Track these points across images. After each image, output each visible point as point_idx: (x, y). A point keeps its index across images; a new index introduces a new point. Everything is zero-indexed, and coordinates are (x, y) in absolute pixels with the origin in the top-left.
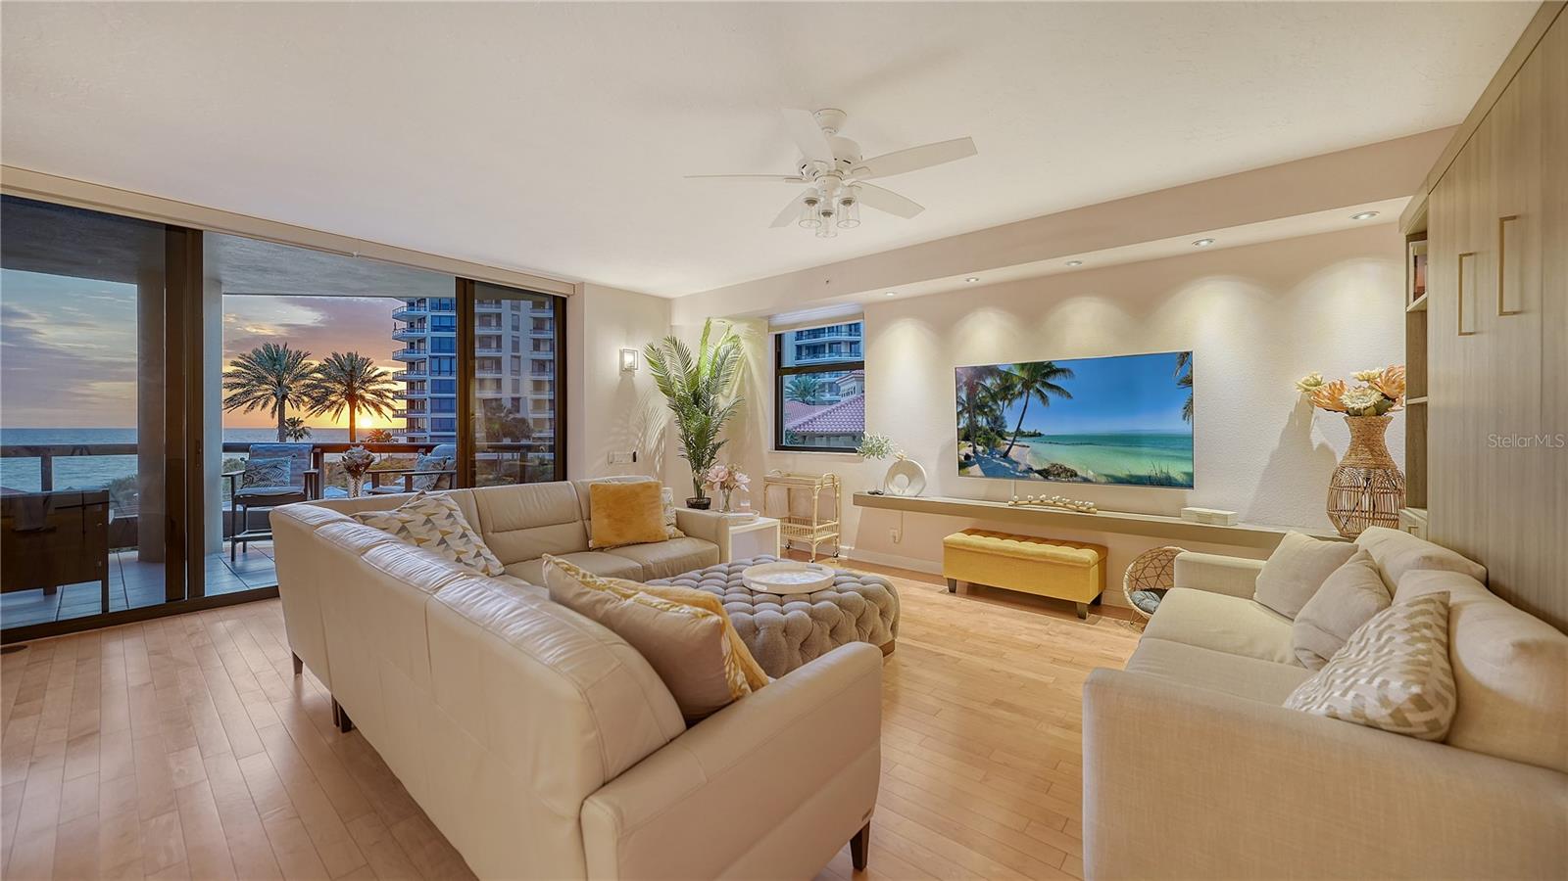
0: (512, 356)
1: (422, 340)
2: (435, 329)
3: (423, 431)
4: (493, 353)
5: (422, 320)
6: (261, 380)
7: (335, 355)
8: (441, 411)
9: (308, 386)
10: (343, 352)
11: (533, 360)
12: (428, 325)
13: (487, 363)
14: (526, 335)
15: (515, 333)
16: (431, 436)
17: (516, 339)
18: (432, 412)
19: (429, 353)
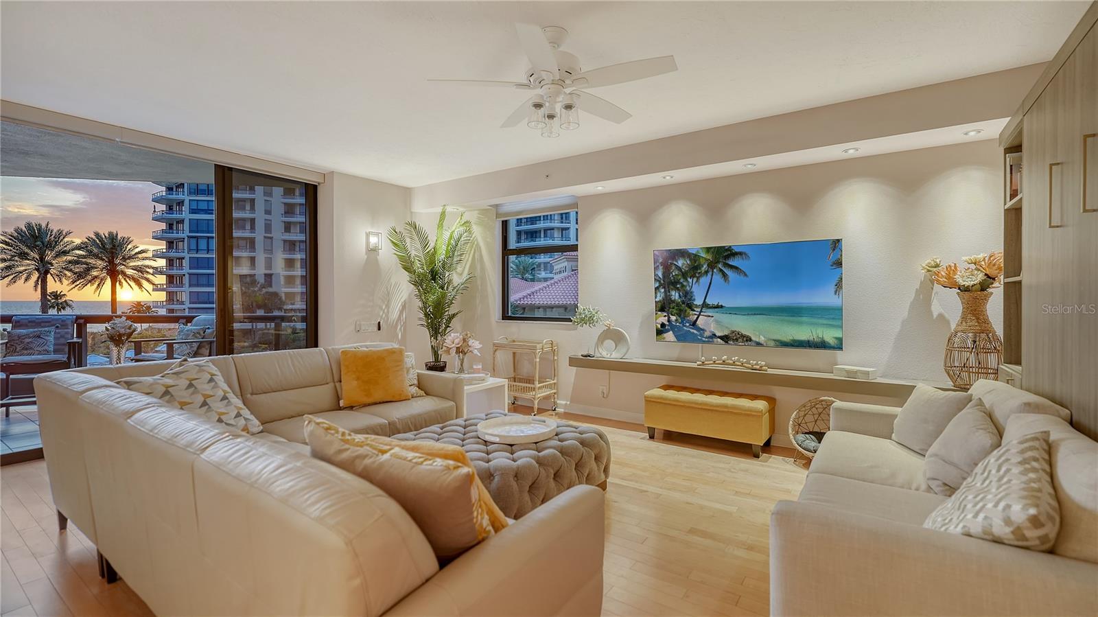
0: (265, 237)
1: (180, 222)
2: (193, 211)
3: (182, 303)
4: (247, 234)
5: (180, 203)
6: (23, 256)
7: (97, 235)
8: (198, 285)
9: (70, 262)
10: (104, 232)
11: (284, 240)
12: (185, 208)
13: (243, 243)
14: (278, 219)
15: (268, 217)
16: (189, 308)
17: (269, 222)
18: (190, 286)
19: (187, 233)
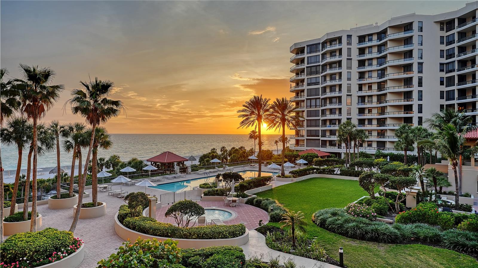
0: (347, 95)
1: (303, 91)
2: (309, 84)
3: (303, 136)
4: (337, 94)
5: (303, 81)
6: (253, 113)
7: (278, 100)
8: (311, 126)
9: (268, 115)
10: (280, 98)
11: (359, 97)
12: (305, 83)
13: (334, 100)
14: (355, 82)
15: (349, 82)
16: (307, 139)
17: (349, 85)
18: (307, 126)
19: (306, 97)
